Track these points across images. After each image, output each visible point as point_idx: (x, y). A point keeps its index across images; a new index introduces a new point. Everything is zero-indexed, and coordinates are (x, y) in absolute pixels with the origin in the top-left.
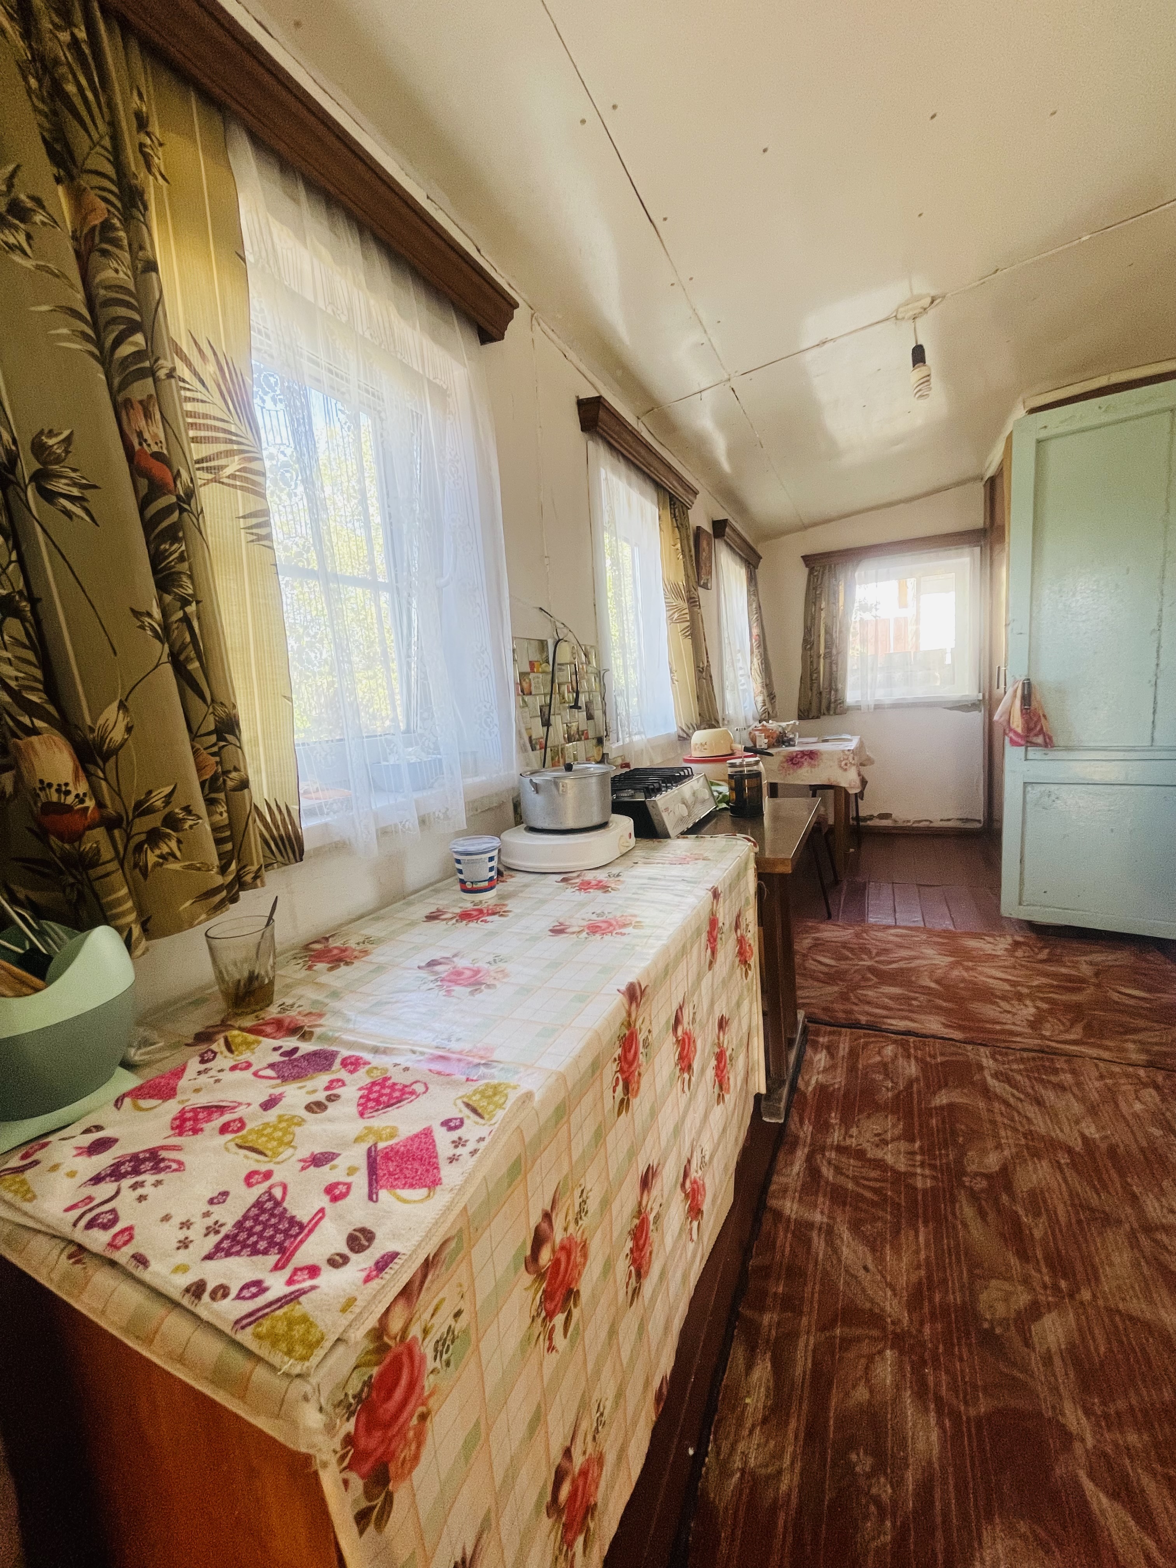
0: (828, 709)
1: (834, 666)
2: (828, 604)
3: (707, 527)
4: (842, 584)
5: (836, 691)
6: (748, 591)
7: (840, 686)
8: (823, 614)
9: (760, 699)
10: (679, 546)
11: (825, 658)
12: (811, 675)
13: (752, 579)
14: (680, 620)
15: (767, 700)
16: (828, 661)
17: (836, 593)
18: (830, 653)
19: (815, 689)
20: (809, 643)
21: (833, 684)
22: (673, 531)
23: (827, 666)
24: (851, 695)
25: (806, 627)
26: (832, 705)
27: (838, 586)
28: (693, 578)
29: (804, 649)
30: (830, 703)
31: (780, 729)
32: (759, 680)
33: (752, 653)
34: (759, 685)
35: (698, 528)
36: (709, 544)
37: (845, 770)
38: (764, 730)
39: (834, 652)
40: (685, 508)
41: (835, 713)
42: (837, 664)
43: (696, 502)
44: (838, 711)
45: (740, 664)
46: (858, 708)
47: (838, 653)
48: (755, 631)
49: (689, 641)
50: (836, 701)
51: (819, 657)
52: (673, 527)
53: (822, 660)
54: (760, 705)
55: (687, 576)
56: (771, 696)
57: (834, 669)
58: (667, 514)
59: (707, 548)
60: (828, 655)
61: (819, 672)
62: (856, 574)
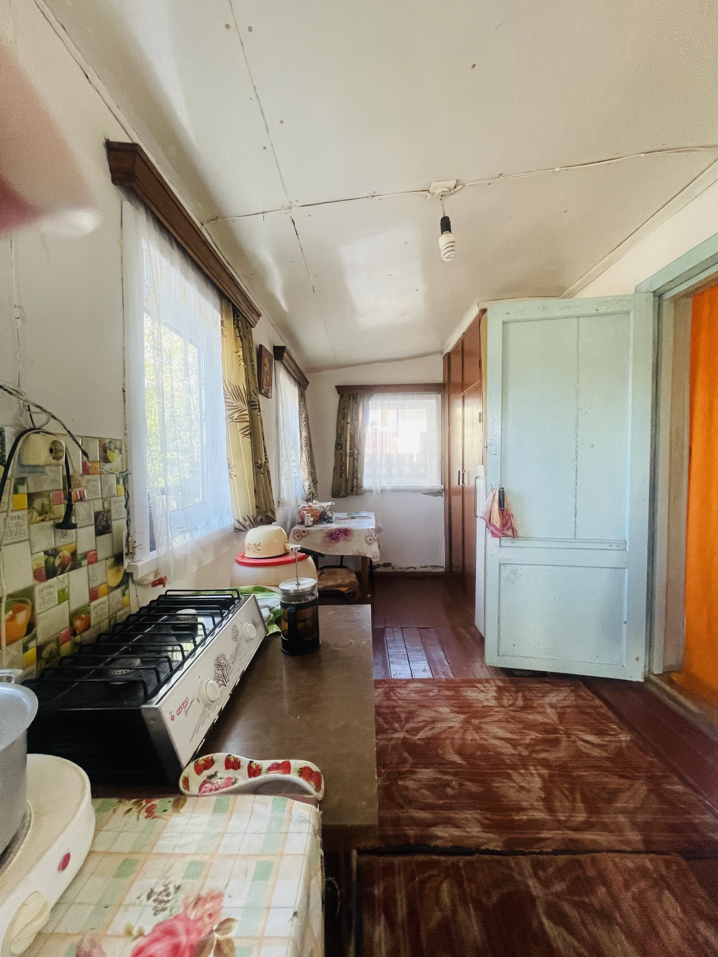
0: (352, 491)
1: (356, 462)
2: (352, 419)
3: (269, 348)
4: (361, 407)
5: (357, 479)
6: (300, 405)
7: (359, 476)
8: (349, 426)
9: (307, 484)
10: (241, 353)
11: (350, 456)
12: (341, 467)
13: (302, 396)
14: (240, 420)
15: (312, 484)
16: (352, 458)
17: (357, 413)
18: (353, 453)
19: (343, 476)
20: (339, 445)
21: (355, 473)
22: (236, 341)
23: (352, 461)
24: (367, 483)
25: (337, 434)
26: (355, 489)
27: (358, 408)
28: (254, 385)
29: (336, 449)
30: (353, 487)
31: (322, 510)
32: (307, 470)
33: (302, 449)
34: (306, 474)
35: (261, 346)
36: (270, 362)
37: (370, 544)
38: (311, 510)
39: (356, 452)
40: (249, 325)
41: (356, 494)
42: (357, 460)
43: (259, 322)
44: (358, 493)
45: (293, 458)
46: (371, 491)
47: (358, 453)
48: (304, 434)
49: (248, 440)
50: (357, 486)
51: (346, 455)
52: (236, 337)
53: (348, 458)
54: (307, 488)
55: (248, 382)
56: (315, 482)
57: (356, 464)
58: (230, 324)
59: (268, 365)
60: (352, 454)
61: (346, 466)
62: (370, 402)
